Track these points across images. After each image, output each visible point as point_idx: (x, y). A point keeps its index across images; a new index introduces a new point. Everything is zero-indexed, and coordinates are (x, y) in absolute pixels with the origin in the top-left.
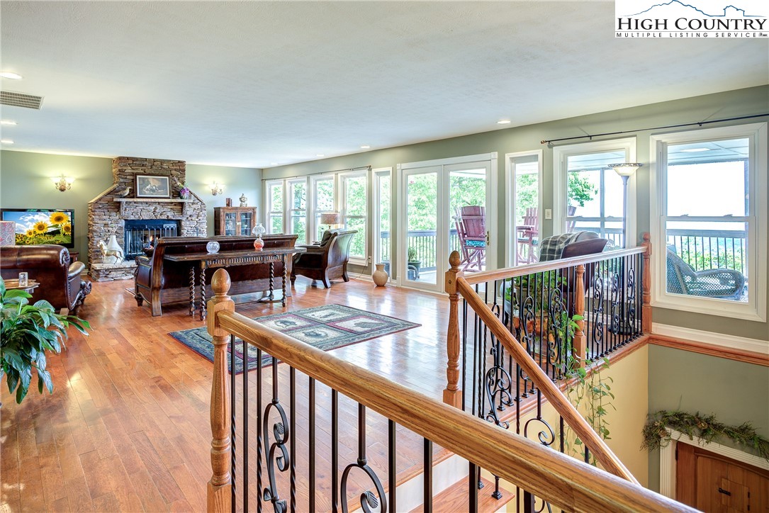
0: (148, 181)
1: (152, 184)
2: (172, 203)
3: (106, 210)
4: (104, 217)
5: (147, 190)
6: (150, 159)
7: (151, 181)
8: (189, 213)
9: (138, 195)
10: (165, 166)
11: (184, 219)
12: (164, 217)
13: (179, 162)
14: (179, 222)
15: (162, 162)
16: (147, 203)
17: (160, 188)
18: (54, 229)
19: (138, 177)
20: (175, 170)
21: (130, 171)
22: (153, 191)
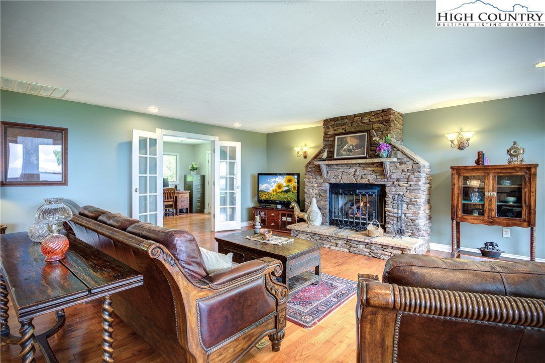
0: (346, 141)
1: (350, 143)
2: (373, 164)
3: (313, 174)
4: (312, 180)
5: (345, 150)
6: (350, 116)
7: (349, 140)
8: (394, 176)
9: (335, 157)
10: (366, 120)
11: (388, 184)
12: (365, 181)
13: (383, 111)
14: (383, 187)
15: (362, 115)
16: (347, 165)
17: (357, 147)
18: (287, 188)
19: (337, 137)
20: (379, 122)
21: (331, 133)
22: (350, 151)
